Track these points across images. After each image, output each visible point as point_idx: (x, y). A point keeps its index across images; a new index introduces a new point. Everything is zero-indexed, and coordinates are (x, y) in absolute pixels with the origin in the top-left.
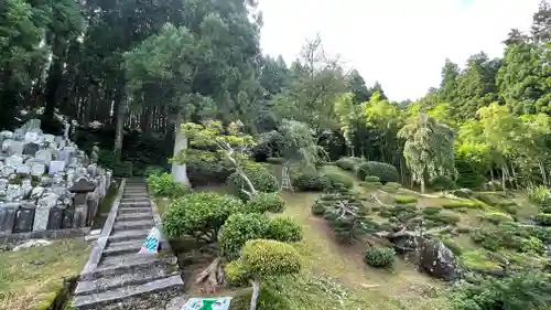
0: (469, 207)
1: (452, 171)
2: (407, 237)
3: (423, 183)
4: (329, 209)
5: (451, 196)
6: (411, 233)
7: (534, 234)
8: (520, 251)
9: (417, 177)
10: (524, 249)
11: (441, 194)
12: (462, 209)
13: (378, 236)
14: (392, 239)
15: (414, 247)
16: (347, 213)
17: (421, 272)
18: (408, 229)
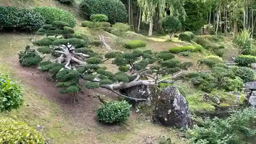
0: (191, 51)
1: (180, 12)
2: (140, 86)
3: (151, 25)
4: (47, 58)
5: (176, 40)
6: (145, 82)
7: (237, 74)
8: (228, 90)
9: (146, 18)
10: (230, 88)
11: (168, 37)
12: (185, 53)
13: (109, 89)
14: (123, 91)
15: (145, 96)
16: (72, 63)
17: (154, 122)
18: (141, 77)
